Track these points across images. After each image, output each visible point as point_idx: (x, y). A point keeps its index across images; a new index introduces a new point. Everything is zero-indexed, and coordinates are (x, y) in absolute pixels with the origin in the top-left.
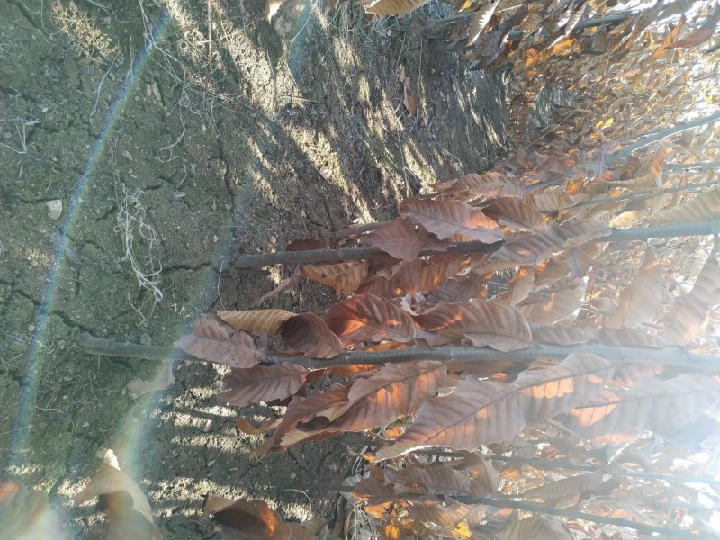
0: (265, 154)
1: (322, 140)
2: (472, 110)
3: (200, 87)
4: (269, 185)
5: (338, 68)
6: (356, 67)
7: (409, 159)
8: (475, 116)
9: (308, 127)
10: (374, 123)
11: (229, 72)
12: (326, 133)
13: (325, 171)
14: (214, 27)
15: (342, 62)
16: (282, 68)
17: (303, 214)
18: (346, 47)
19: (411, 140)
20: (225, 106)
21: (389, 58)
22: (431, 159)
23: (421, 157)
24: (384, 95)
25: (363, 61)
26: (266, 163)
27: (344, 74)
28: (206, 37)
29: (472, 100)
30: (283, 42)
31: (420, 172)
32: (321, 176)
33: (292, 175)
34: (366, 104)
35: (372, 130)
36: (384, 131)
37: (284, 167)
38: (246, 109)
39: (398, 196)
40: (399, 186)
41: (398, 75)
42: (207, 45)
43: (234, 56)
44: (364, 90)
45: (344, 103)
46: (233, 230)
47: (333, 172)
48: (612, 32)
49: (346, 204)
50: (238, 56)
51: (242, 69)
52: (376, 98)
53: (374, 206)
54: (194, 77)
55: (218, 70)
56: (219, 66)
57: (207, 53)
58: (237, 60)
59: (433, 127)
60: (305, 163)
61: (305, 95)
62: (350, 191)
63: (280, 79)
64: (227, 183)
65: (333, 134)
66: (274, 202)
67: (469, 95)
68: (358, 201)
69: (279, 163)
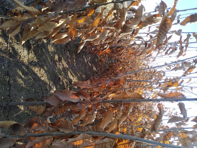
0: (23, 74)
1: (42, 70)
2: (89, 62)
3: (4, 57)
4: (23, 82)
5: (49, 52)
6: (54, 52)
7: (69, 74)
8: (90, 64)
9: (38, 67)
10: (59, 66)
11: (14, 53)
12: (43, 68)
13: (42, 78)
14: (11, 41)
15: (50, 50)
16: (31, 52)
17: (34, 90)
18: (52, 47)
19: (70, 70)
20: (11, 61)
21: (65, 50)
22: (76, 75)
23: (73, 74)
24: (63, 59)
25: (56, 50)
26: (23, 76)
27: (50, 53)
28: (8, 44)
29: (89, 60)
30: (32, 46)
31: (73, 78)
32: (41, 80)
33: (31, 79)
34: (57, 61)
35: (58, 67)
36: (62, 68)
37: (29, 77)
38: (18, 62)
39: (65, 84)
40: (66, 82)
41: (67, 54)
42: (8, 46)
43: (16, 49)
44: (57, 57)
45: (50, 61)
46: (9, 95)
47: (45, 78)
48: (118, 49)
49: (48, 87)
50: (17, 49)
51: (18, 52)
52: (60, 60)
53: (57, 87)
54: (2, 54)
55: (10, 52)
56: (11, 51)
57: (8, 48)
58: (17, 50)
59: (77, 66)
60: (36, 76)
61: (38, 59)
62: (50, 83)
63: (30, 55)
64: (9, 82)
65: (46, 68)
66: (24, 87)
67: (88, 59)
68: (52, 86)
69: (27, 76)
